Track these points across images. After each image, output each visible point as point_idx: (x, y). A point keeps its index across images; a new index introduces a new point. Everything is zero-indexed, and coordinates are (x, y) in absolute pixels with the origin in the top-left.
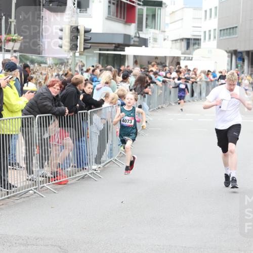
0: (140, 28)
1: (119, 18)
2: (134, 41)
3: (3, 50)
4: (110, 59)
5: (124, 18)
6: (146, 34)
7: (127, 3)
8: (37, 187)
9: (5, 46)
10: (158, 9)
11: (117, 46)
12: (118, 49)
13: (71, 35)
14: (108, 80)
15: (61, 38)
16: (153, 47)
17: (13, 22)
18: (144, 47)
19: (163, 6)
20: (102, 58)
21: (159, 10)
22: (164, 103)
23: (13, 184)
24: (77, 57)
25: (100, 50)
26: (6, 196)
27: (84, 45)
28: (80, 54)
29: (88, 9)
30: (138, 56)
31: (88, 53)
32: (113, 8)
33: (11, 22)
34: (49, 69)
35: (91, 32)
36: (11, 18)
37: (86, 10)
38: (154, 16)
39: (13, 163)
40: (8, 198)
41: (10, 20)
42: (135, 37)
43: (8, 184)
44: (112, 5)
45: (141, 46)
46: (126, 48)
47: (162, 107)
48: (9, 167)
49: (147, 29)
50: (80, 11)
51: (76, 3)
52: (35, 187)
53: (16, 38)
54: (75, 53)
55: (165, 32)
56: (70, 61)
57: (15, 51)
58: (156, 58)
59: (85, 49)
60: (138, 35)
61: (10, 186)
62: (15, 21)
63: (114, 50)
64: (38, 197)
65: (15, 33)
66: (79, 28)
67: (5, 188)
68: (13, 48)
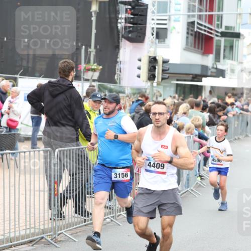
0: (217, 59)
1: (196, 49)
2: (212, 72)
3: (82, 79)
4: (187, 90)
5: (202, 49)
6: (224, 65)
7: (205, 35)
8: (114, 215)
9: (84, 75)
10: (236, 40)
11: (194, 76)
12: (196, 80)
13: (149, 65)
14: (185, 111)
15: (139, 68)
16: (230, 78)
17: (93, 52)
18: (221, 78)
19: (241, 37)
20: (179, 88)
21: (237, 42)
22: (241, 134)
23: (90, 211)
24: (155, 87)
25: (177, 80)
26: (84, 224)
27: (162, 75)
28: (157, 84)
29: (166, 40)
30: (215, 87)
31: (165, 83)
32: (191, 38)
33: (90, 52)
34: (127, 98)
35: (170, 62)
36: (90, 48)
37: (164, 41)
38: (232, 47)
39: (90, 192)
40: (85, 225)
41: (89, 50)
42: (213, 68)
43: (85, 211)
44: (190, 36)
45: (219, 77)
46: (204, 79)
47: (239, 138)
48: (87, 196)
49: (225, 60)
50: (159, 41)
51: (155, 33)
52: (112, 215)
53: (96, 67)
54: (153, 83)
55: (242, 63)
56: (148, 91)
57: (94, 81)
58: (234, 89)
59: (163, 79)
60: (215, 66)
61: (88, 214)
62: (94, 51)
63: (192, 81)
64: (114, 225)
65: (94, 63)
66: (157, 58)
67: (82, 216)
68: (92, 77)
